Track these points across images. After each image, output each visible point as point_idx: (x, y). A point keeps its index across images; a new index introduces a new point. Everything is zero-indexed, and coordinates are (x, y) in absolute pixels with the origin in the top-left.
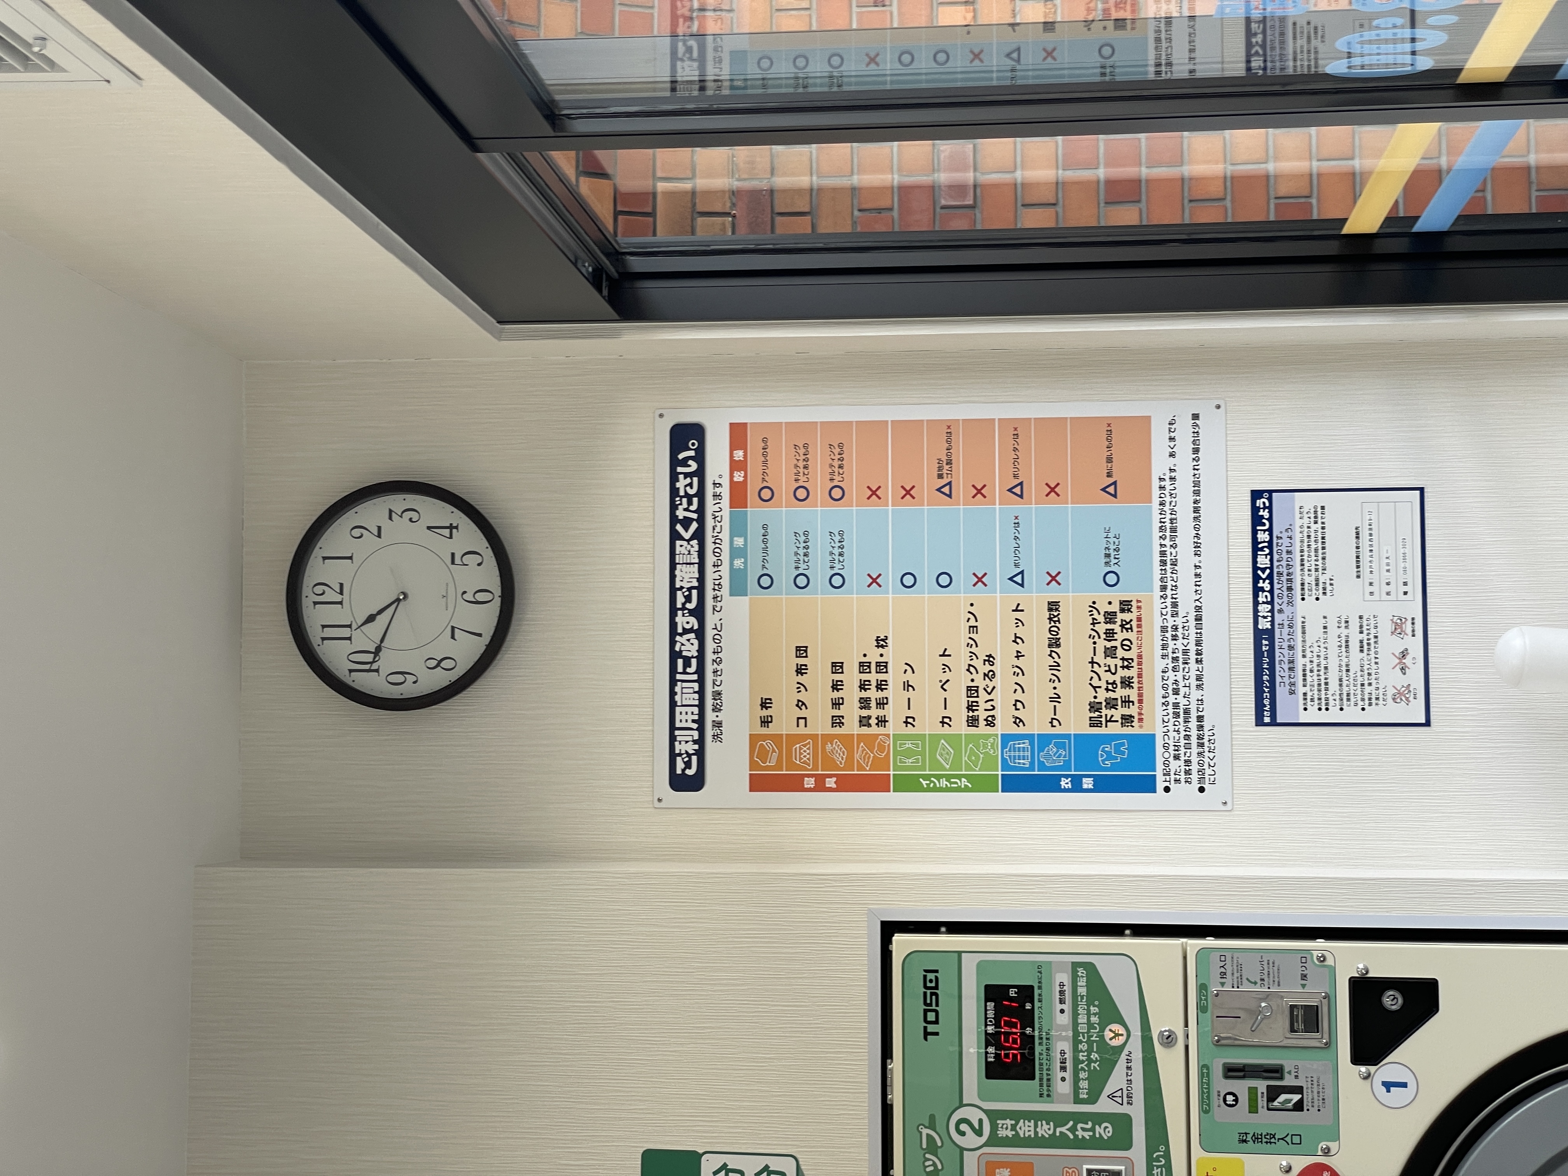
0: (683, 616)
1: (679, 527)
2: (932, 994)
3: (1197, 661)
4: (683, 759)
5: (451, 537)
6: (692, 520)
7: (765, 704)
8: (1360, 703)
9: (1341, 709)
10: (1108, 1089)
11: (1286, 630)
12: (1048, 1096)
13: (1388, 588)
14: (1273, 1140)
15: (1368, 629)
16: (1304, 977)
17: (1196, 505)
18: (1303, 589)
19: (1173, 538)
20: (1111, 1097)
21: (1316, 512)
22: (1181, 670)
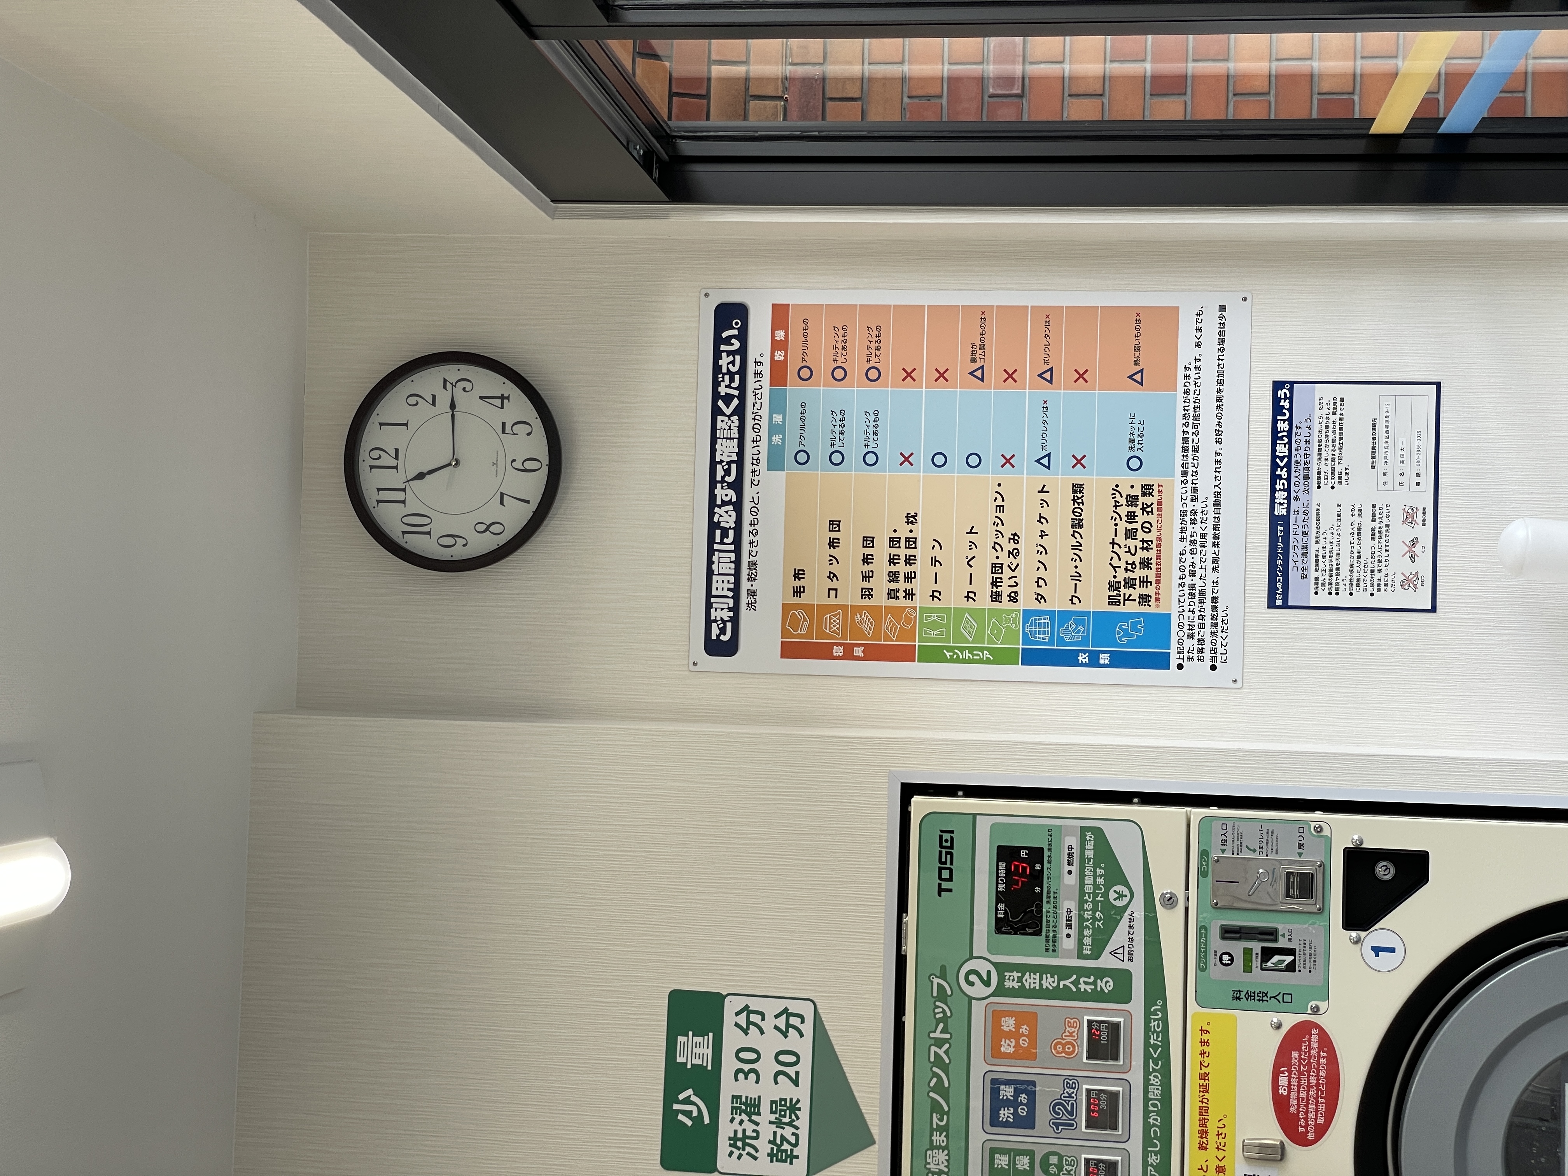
0: (722, 488)
1: (720, 403)
2: (947, 853)
3: (1214, 545)
4: (718, 625)
5: (502, 407)
6: (732, 397)
7: (798, 575)
8: (1370, 589)
9: (1351, 594)
10: (1110, 948)
11: (1301, 517)
12: (1054, 951)
13: (1401, 479)
14: (1264, 998)
15: (1380, 518)
16: (1301, 846)
17: (1219, 394)
18: (1319, 478)
19: (1195, 426)
20: (1113, 953)
21: (1335, 404)
22: (1198, 552)
